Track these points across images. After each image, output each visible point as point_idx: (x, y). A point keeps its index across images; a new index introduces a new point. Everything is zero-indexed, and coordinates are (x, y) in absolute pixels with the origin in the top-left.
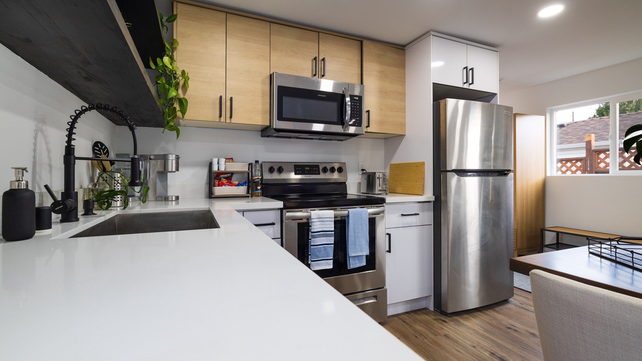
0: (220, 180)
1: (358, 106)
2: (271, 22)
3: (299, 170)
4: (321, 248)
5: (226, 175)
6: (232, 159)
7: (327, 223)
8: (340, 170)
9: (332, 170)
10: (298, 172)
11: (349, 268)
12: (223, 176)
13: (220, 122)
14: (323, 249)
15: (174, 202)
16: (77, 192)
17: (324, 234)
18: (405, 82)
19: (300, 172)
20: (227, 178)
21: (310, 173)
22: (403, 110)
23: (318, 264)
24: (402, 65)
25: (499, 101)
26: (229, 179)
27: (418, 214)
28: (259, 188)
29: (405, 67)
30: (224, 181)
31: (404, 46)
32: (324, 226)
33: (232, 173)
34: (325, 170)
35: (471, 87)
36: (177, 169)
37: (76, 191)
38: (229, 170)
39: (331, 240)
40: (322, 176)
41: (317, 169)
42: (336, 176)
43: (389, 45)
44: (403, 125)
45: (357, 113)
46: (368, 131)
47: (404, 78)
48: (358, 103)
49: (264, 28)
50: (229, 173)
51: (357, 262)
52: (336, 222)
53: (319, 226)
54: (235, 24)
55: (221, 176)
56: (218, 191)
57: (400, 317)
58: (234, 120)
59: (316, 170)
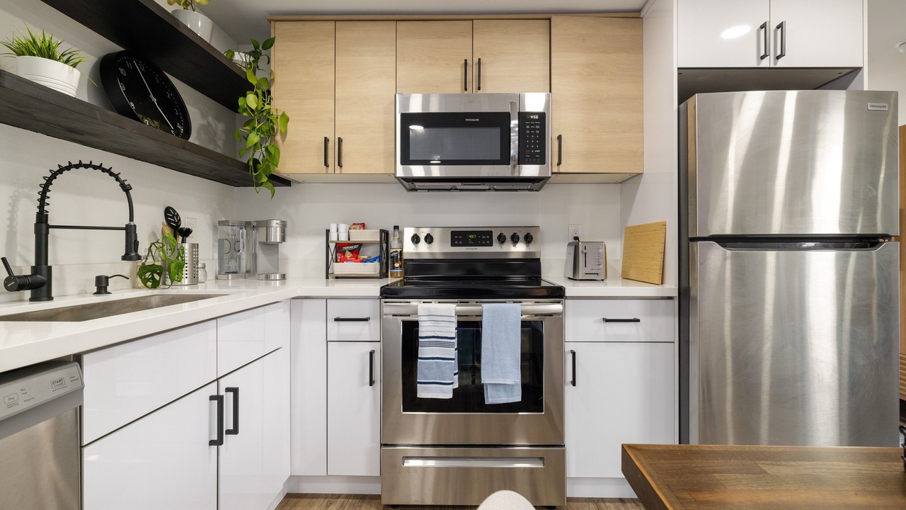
0: (344, 253)
1: (538, 129)
2: (397, 20)
3: (458, 240)
4: (432, 363)
5: (351, 247)
6: (364, 224)
7: (443, 324)
8: (528, 239)
9: (515, 239)
10: (456, 242)
11: (486, 403)
12: (348, 248)
13: (327, 173)
14: (434, 365)
15: (278, 282)
16: (50, 267)
17: (439, 340)
18: (642, 77)
19: (461, 242)
20: (351, 251)
21: (476, 243)
22: (640, 127)
23: (426, 388)
24: (637, 46)
25: (866, 82)
26: (356, 253)
27: (638, 321)
28: (397, 265)
29: (642, 48)
30: (348, 255)
31: (639, 11)
32: (438, 329)
33: (360, 245)
34: (502, 239)
35: (782, 63)
36: (283, 239)
37: (49, 265)
38: (353, 239)
39: (452, 353)
40: (496, 248)
41: (488, 237)
42: (520, 249)
43: (604, 15)
44: (639, 155)
45: (535, 141)
46: (562, 171)
47: (642, 69)
48: (538, 125)
49: (387, 30)
50: (356, 244)
51: (503, 394)
52: (460, 324)
53: (430, 329)
54: (348, 33)
55: (345, 248)
56: (339, 268)
57: (602, 504)
58: (346, 169)
59: (486, 239)
